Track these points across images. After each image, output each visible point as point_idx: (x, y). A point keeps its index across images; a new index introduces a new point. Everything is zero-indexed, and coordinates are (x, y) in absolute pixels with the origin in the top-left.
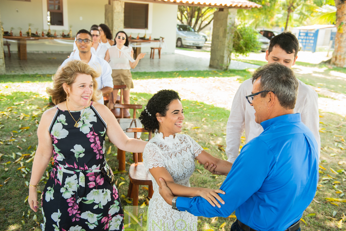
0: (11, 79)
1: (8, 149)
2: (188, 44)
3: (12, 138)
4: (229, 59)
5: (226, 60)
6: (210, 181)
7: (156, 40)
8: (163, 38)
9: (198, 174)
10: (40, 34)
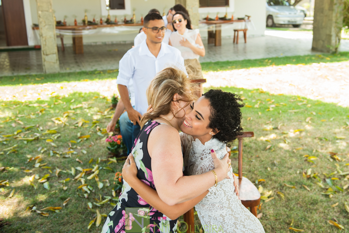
0: (67, 78)
1: (67, 163)
2: (282, 23)
3: (70, 150)
4: (337, 39)
5: (333, 40)
6: (321, 201)
7: (240, 19)
8: (249, 17)
9: (305, 192)
10: (98, 21)
